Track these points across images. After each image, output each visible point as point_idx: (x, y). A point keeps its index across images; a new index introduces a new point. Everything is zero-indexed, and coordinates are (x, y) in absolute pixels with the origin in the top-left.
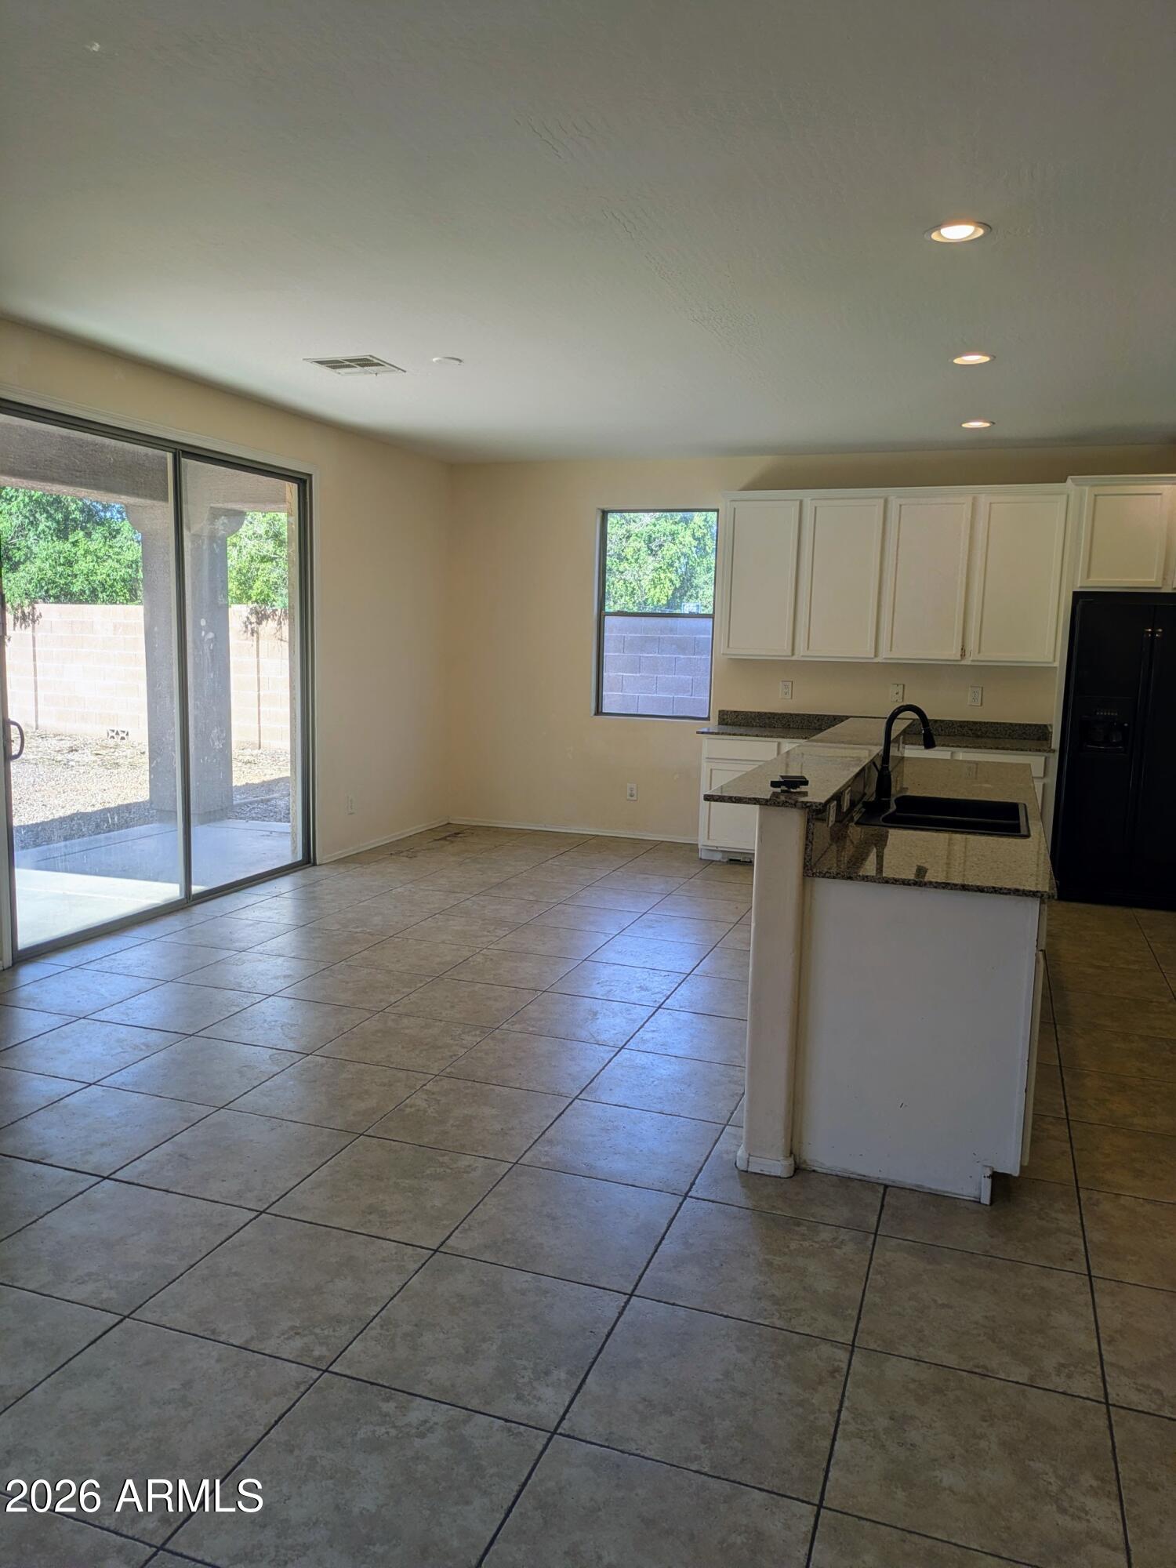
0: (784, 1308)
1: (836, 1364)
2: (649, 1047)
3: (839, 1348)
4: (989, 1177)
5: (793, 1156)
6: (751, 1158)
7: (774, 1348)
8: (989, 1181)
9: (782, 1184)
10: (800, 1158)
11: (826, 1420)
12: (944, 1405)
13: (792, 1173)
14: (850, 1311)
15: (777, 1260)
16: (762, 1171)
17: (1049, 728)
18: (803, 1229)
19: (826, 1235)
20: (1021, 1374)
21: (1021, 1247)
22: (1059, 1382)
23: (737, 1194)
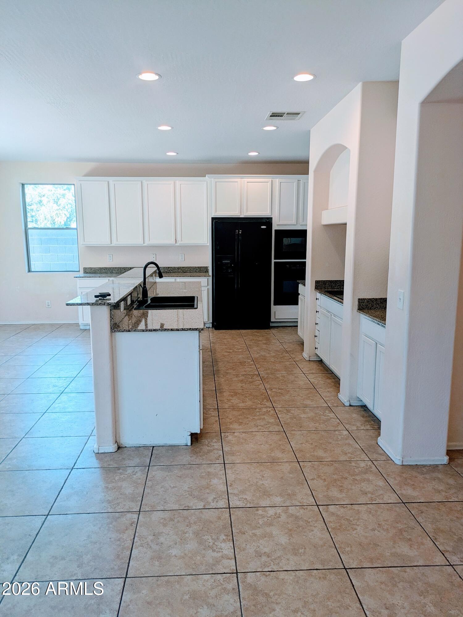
0: (112, 504)
1: (133, 520)
2: (57, 410)
3: (134, 514)
4: (189, 435)
5: (117, 443)
6: (100, 447)
7: (109, 520)
8: (190, 437)
9: (112, 455)
10: (120, 443)
11: (129, 544)
12: (173, 525)
13: (117, 450)
14: (138, 498)
15: (110, 486)
16: (104, 451)
17: (208, 267)
18: (121, 471)
19: (130, 471)
20: (201, 505)
21: (201, 459)
22: (213, 505)
23: (94, 463)
